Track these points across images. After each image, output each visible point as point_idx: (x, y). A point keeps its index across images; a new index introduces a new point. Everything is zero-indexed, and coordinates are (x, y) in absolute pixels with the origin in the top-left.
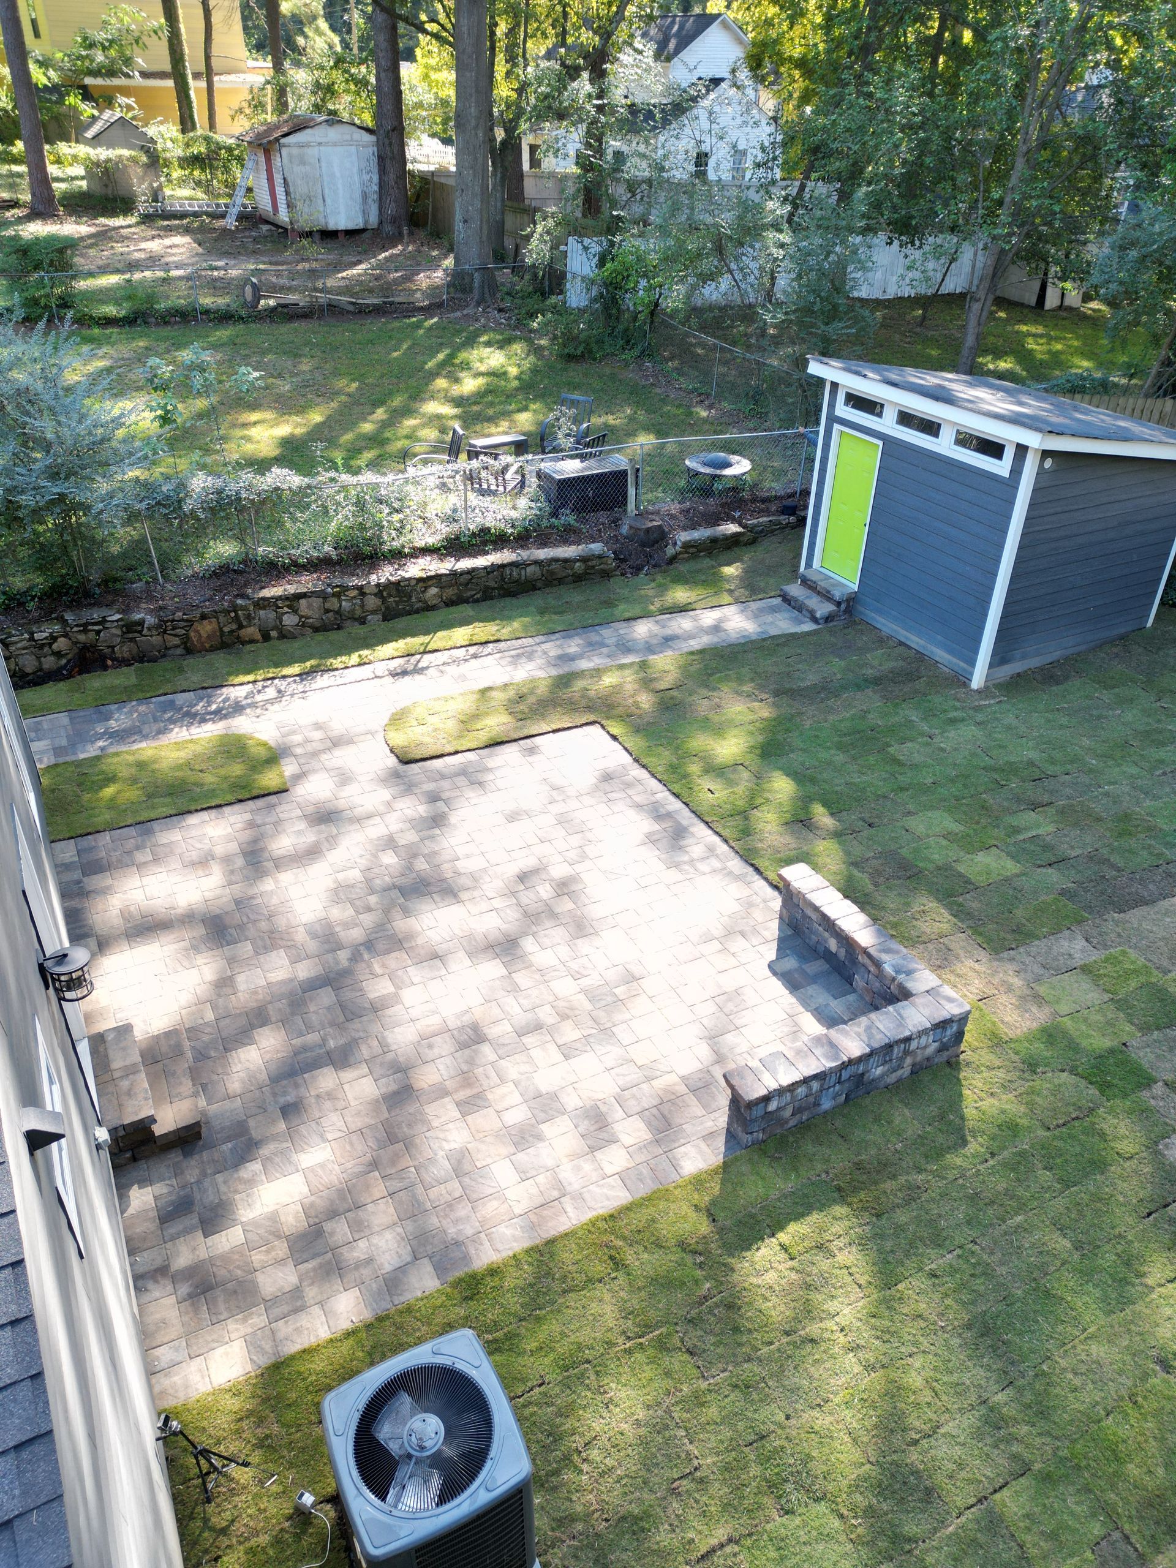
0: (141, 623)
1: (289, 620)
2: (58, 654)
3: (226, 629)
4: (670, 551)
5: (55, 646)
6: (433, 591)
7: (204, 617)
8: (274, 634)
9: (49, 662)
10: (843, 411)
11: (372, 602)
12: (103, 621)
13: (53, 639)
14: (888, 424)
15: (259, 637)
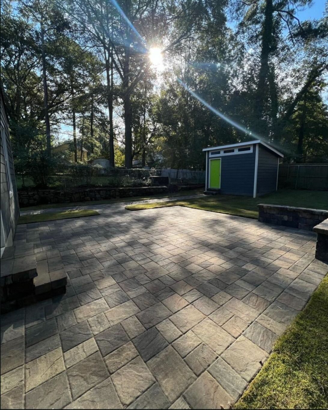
0: (60, 193)
1: (98, 196)
2: (35, 200)
3: (82, 197)
4: (179, 189)
5: (34, 197)
6: (131, 192)
7: (76, 193)
8: (93, 199)
9: (32, 201)
10: (210, 156)
11: (117, 193)
12: (49, 192)
13: (34, 195)
14: (222, 154)
15: (90, 199)
